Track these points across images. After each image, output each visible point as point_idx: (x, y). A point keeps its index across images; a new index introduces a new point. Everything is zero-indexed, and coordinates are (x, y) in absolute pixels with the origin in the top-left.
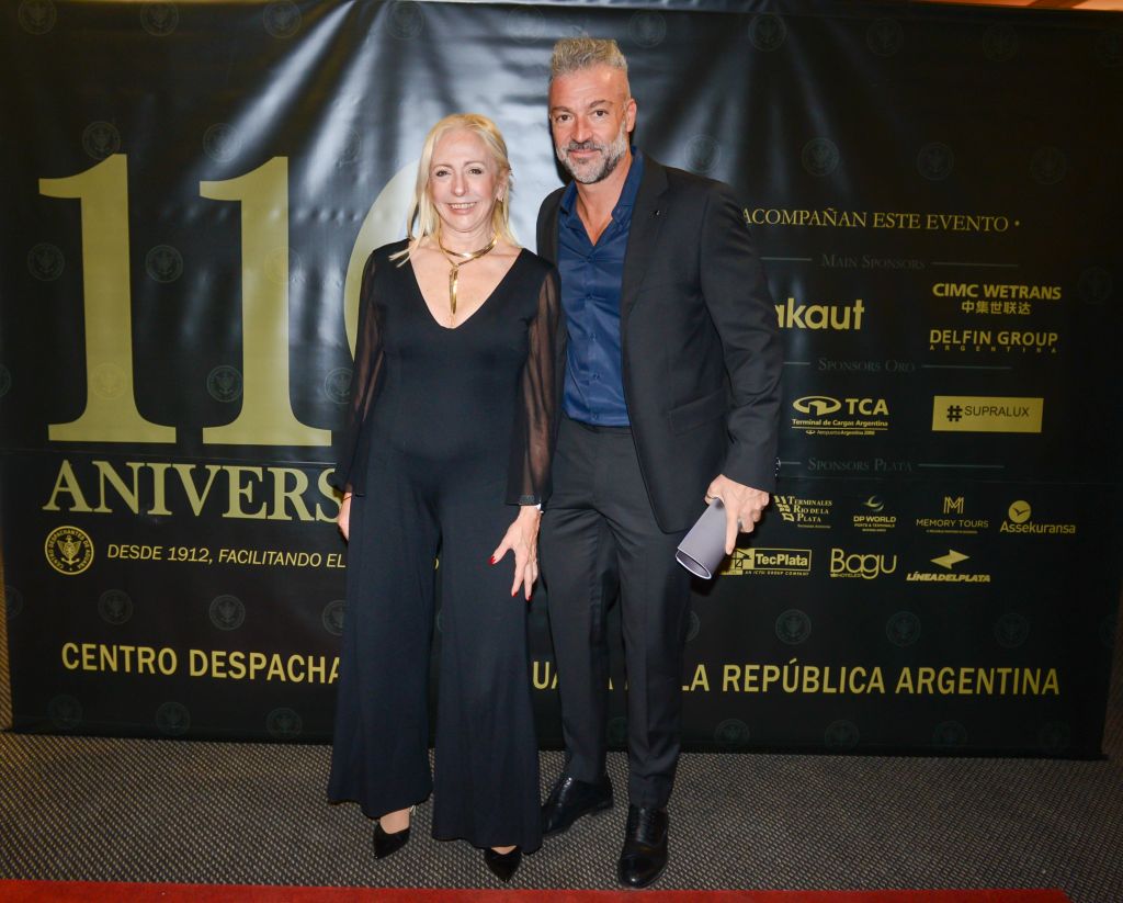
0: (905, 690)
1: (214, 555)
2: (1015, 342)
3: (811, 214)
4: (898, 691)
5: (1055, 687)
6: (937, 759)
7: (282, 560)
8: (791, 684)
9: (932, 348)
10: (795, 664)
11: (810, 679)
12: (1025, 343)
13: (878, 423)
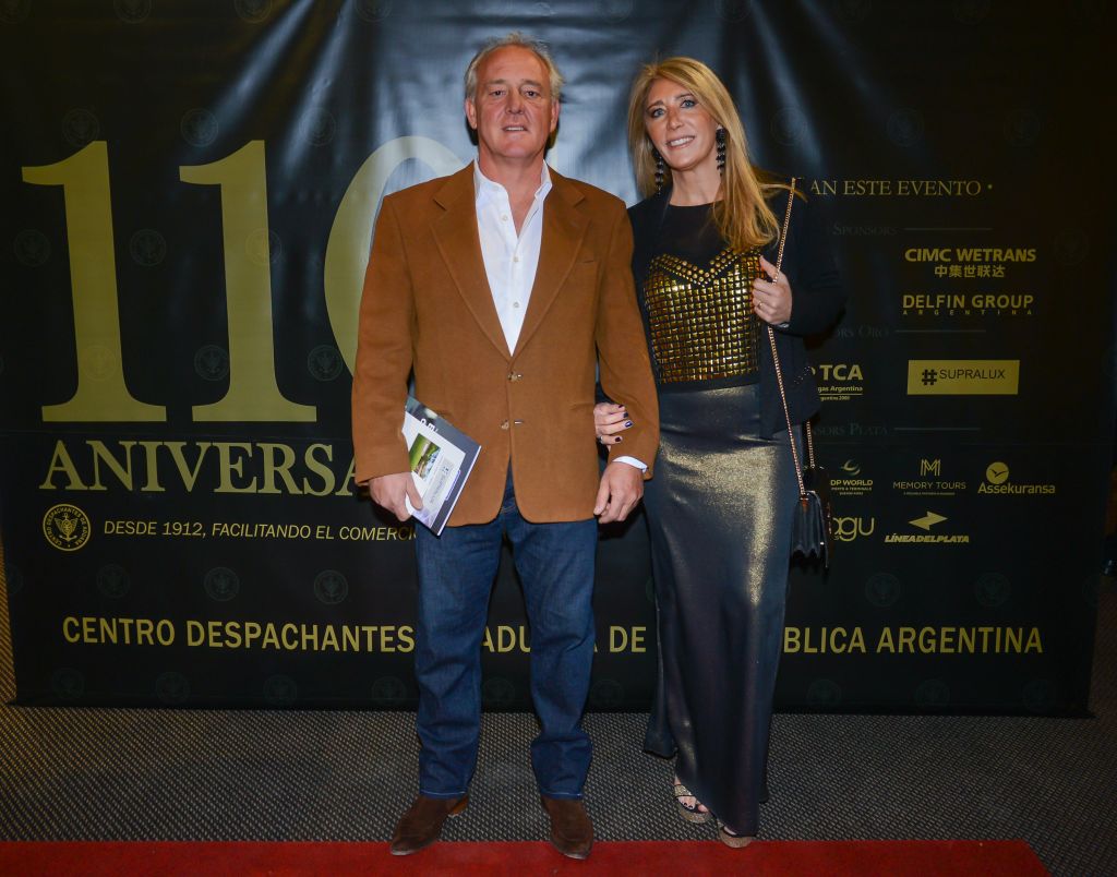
0: (885, 650)
1: (207, 529)
2: (990, 305)
4: (879, 650)
5: (1038, 645)
6: (920, 718)
7: (273, 533)
9: (905, 313)
11: (791, 640)
12: (999, 305)
13: (852, 389)
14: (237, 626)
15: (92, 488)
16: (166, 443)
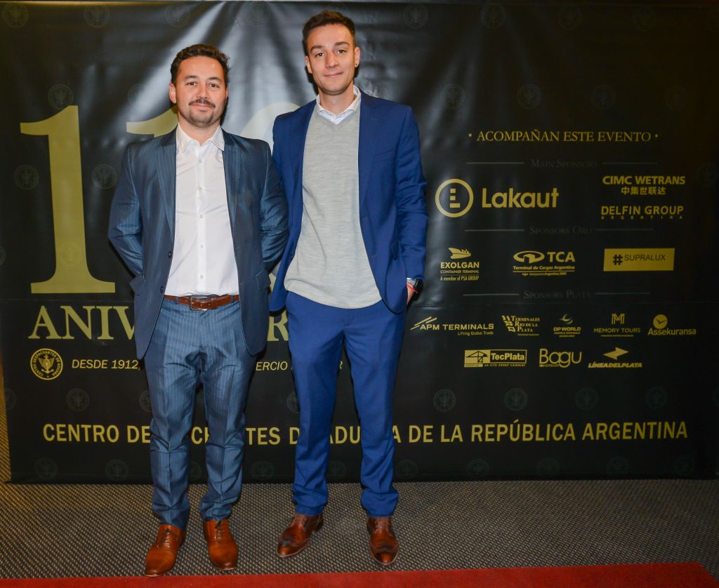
0: (588, 438)
2: (656, 212)
3: (524, 133)
4: (583, 439)
5: (685, 433)
6: (609, 481)
8: (515, 436)
9: (603, 218)
10: (517, 423)
11: (528, 432)
12: (663, 213)
13: (568, 267)
15: (64, 338)
16: (114, 307)
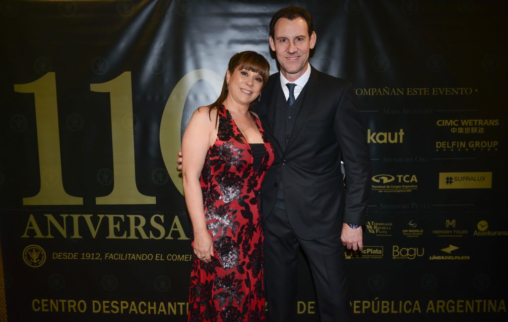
0: (431, 311)
1: (103, 256)
2: (477, 146)
3: (377, 90)
4: (427, 312)
5: (504, 308)
7: (134, 258)
8: (376, 309)
9: (437, 150)
10: (377, 300)
11: (385, 307)
13: (412, 186)
14: (117, 303)
15: (47, 237)
16: (83, 215)
